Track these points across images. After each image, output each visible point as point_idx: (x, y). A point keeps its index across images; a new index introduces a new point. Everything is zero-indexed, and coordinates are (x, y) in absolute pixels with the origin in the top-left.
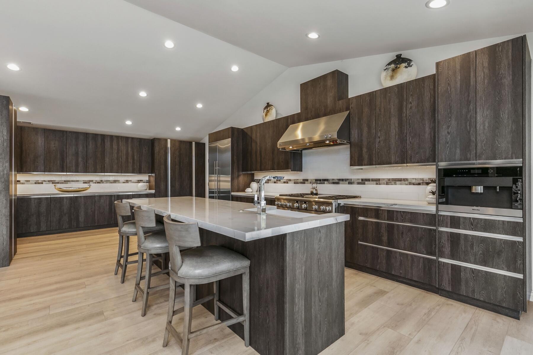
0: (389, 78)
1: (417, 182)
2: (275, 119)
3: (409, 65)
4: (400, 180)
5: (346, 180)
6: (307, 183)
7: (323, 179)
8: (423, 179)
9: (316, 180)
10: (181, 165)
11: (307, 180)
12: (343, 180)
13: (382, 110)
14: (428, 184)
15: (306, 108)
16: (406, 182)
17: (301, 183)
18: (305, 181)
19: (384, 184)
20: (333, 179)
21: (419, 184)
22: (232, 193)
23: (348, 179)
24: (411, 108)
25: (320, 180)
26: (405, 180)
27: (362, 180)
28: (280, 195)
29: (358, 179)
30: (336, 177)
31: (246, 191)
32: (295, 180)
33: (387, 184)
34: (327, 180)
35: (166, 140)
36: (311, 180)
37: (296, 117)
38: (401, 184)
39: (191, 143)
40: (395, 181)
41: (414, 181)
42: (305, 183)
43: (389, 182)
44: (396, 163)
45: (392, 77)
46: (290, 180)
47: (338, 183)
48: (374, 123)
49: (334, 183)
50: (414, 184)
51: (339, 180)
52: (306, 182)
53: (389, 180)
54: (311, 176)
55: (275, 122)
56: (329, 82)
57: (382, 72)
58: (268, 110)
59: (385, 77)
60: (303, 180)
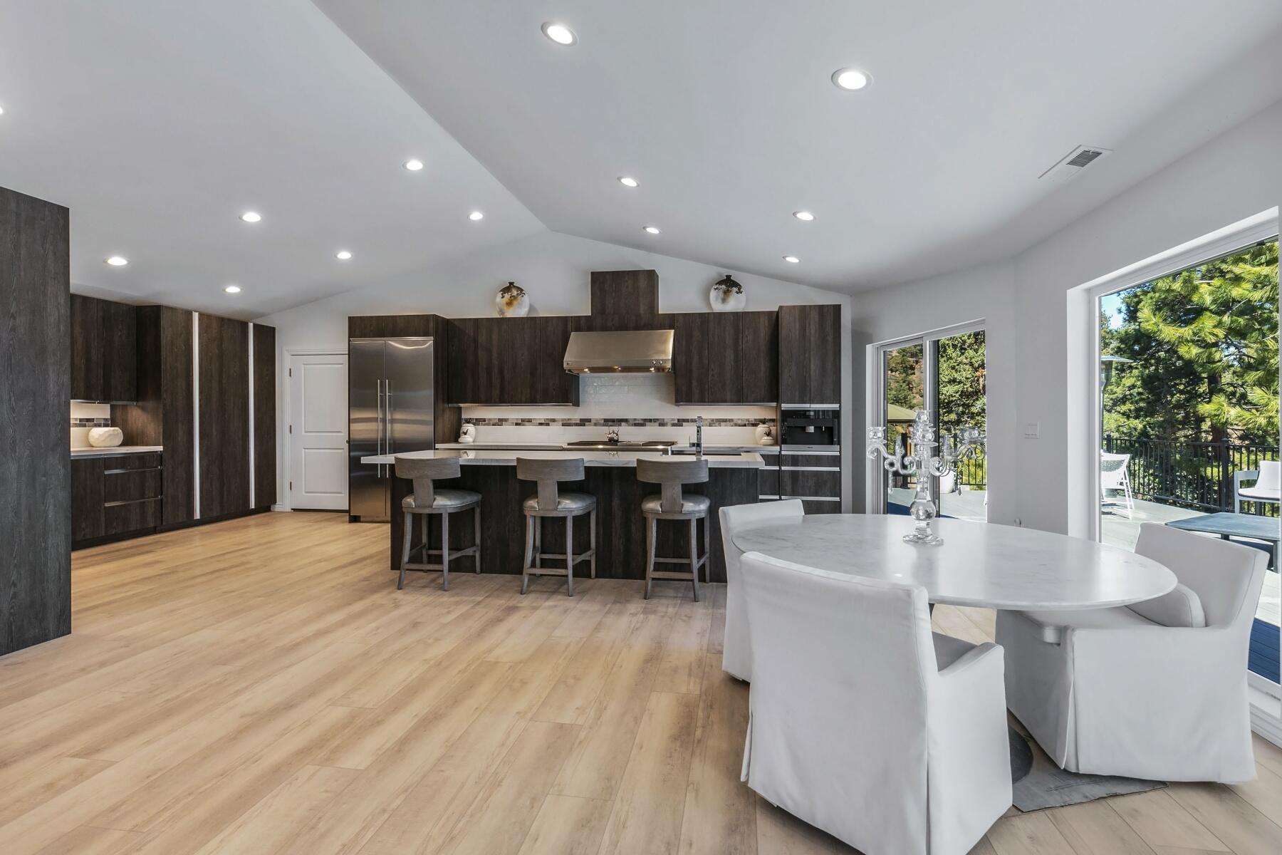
0: (720, 300)
1: (743, 423)
2: (525, 316)
3: (739, 292)
4: (725, 421)
5: (655, 420)
6: (589, 425)
7: (617, 419)
8: (748, 420)
9: (606, 420)
10: (224, 381)
11: (589, 421)
12: (650, 420)
13: (716, 339)
14: (755, 425)
15: (603, 312)
16: (732, 423)
17: (577, 425)
18: (583, 422)
20: (635, 419)
21: (745, 425)
22: (436, 445)
23: (658, 419)
24: (747, 342)
25: (613, 421)
26: (731, 420)
27: (678, 420)
28: (569, 444)
29: (673, 420)
30: (639, 416)
31: (460, 440)
32: (563, 420)
33: (710, 425)
34: (626, 421)
35: (188, 314)
36: (597, 420)
37: (583, 321)
38: (726, 426)
39: (244, 325)
40: (720, 422)
41: (740, 422)
42: (584, 425)
44: (732, 402)
45: (724, 300)
46: (554, 420)
47: (641, 425)
48: (707, 351)
49: (636, 425)
50: (739, 426)
51: (645, 420)
52: (587, 423)
53: (713, 420)
54: (597, 414)
55: (538, 322)
56: (643, 283)
57: (712, 290)
58: (514, 296)
59: (717, 299)
60: (581, 420)
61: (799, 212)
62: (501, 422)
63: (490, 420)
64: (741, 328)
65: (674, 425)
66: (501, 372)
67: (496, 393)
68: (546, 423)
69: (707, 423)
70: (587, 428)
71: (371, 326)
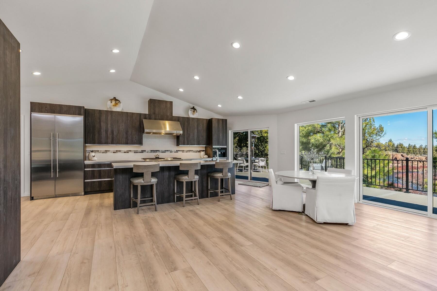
7: (155, 150)
8: (197, 150)
9: (151, 151)
11: (145, 151)
12: (167, 151)
13: (192, 125)
14: (199, 152)
17: (140, 152)
18: (143, 151)
19: (185, 152)
21: (196, 152)
23: (170, 150)
29: (175, 150)
30: (164, 149)
32: (134, 151)
34: (159, 151)
37: (147, 116)
38: (191, 152)
41: (195, 151)
42: (143, 153)
43: (187, 151)
44: (196, 145)
45: (193, 114)
46: (130, 151)
47: (164, 152)
49: (162, 152)
50: (195, 152)
55: (129, 114)
56: (169, 105)
57: (190, 110)
58: (116, 103)
59: (191, 113)
60: (142, 151)
61: (238, 96)
62: (106, 151)
63: (101, 151)
64: (199, 123)
65: (175, 152)
66: (112, 132)
67: (110, 140)
68: (127, 152)
69: (186, 151)
70: (144, 154)
71: (46, 108)
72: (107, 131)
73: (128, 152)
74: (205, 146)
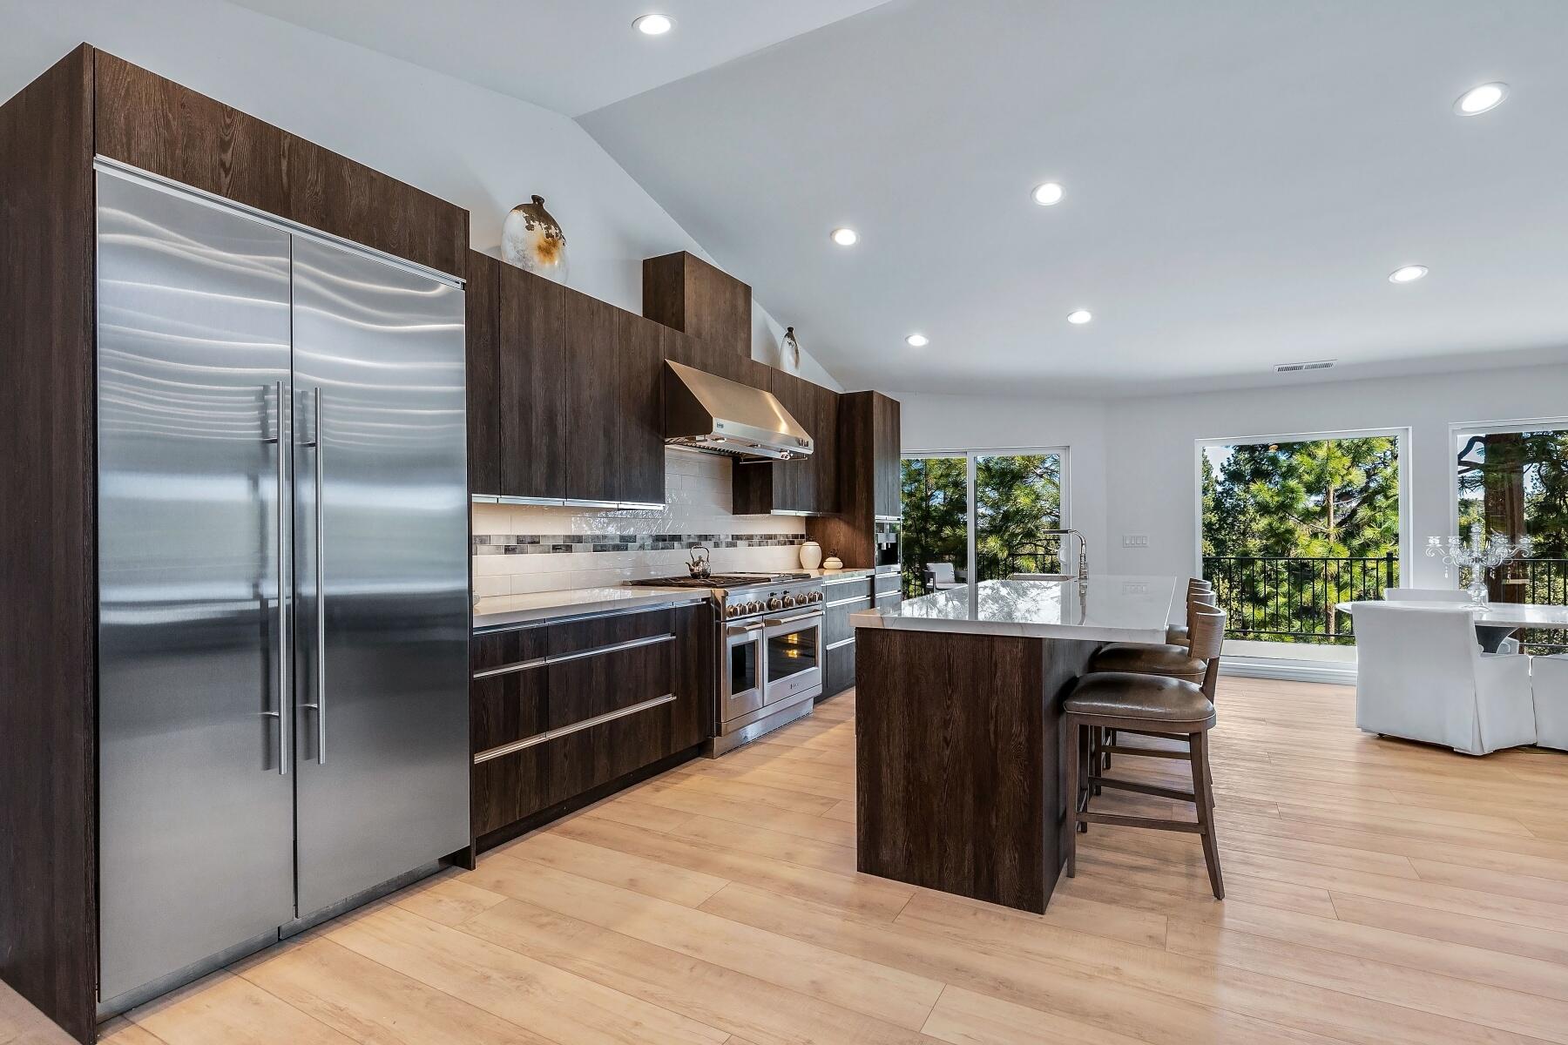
14: (792, 542)
15: (698, 334)
21: (785, 544)
23: (714, 536)
29: (727, 536)
37: (679, 343)
38: (773, 544)
41: (781, 539)
46: (582, 539)
50: (781, 544)
55: (616, 318)
58: (552, 235)
64: (819, 407)
65: (728, 545)
66: (551, 419)
68: (567, 546)
69: (757, 540)
70: (631, 555)
71: (224, 146)
72: (526, 408)
73: (569, 549)
74: (803, 514)
